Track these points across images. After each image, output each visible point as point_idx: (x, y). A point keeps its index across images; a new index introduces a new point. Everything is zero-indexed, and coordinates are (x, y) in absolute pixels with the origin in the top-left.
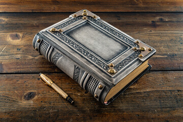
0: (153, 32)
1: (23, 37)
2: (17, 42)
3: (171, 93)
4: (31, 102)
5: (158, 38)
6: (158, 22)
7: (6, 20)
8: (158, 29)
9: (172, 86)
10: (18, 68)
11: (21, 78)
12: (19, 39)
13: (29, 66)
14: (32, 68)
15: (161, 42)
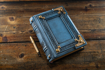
0: (85, 14)
1: (16, 19)
2: (13, 22)
3: (90, 54)
4: (23, 59)
5: (87, 19)
6: (88, 7)
7: (6, 7)
8: (88, 12)
9: (91, 49)
10: (15, 39)
11: (17, 45)
12: (14, 20)
13: (20, 38)
14: (22, 39)
15: (89, 21)
